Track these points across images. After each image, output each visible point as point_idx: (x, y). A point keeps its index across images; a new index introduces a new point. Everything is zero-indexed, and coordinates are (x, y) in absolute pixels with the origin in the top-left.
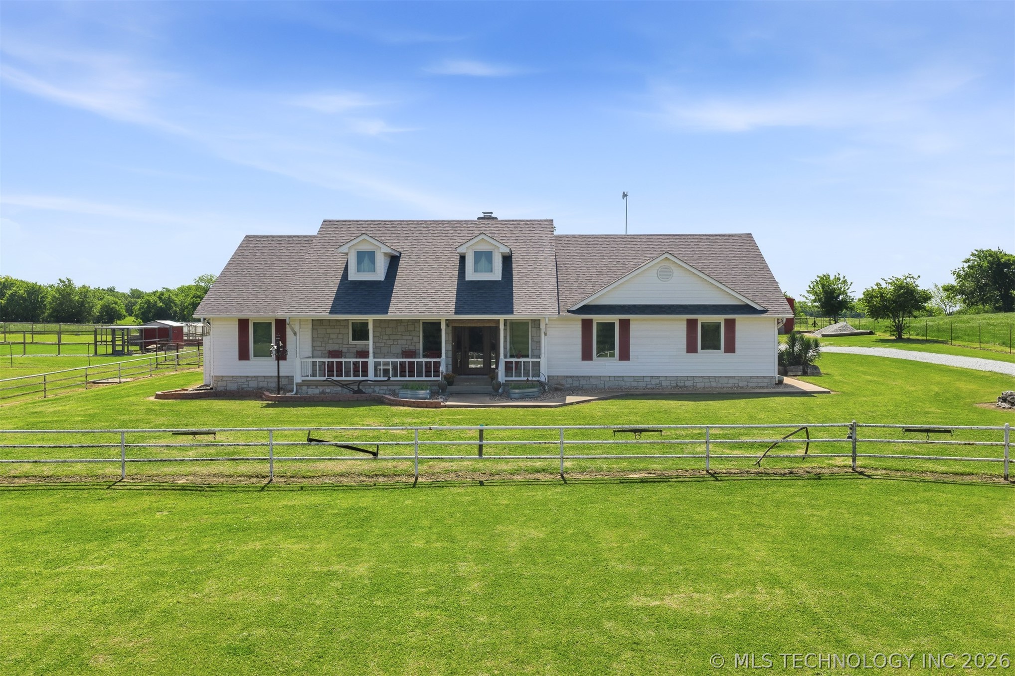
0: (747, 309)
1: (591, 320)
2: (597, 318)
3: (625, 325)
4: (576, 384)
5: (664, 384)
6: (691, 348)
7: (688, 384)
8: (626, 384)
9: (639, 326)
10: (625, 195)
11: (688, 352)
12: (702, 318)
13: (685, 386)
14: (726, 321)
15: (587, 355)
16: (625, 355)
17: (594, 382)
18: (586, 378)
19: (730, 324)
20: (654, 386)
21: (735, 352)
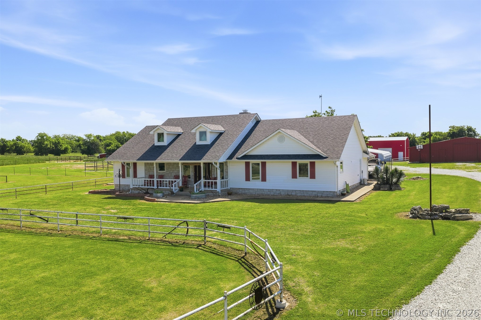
0: (318, 157)
1: (249, 162)
2: (252, 161)
3: (264, 164)
4: (243, 192)
5: (282, 193)
6: (294, 176)
7: (293, 194)
8: (265, 193)
9: (270, 165)
10: (321, 96)
11: (292, 178)
12: (299, 161)
13: (291, 195)
14: (311, 162)
15: (247, 179)
16: (264, 179)
17: (251, 191)
18: (248, 189)
19: (313, 164)
20: (278, 194)
21: (315, 178)
